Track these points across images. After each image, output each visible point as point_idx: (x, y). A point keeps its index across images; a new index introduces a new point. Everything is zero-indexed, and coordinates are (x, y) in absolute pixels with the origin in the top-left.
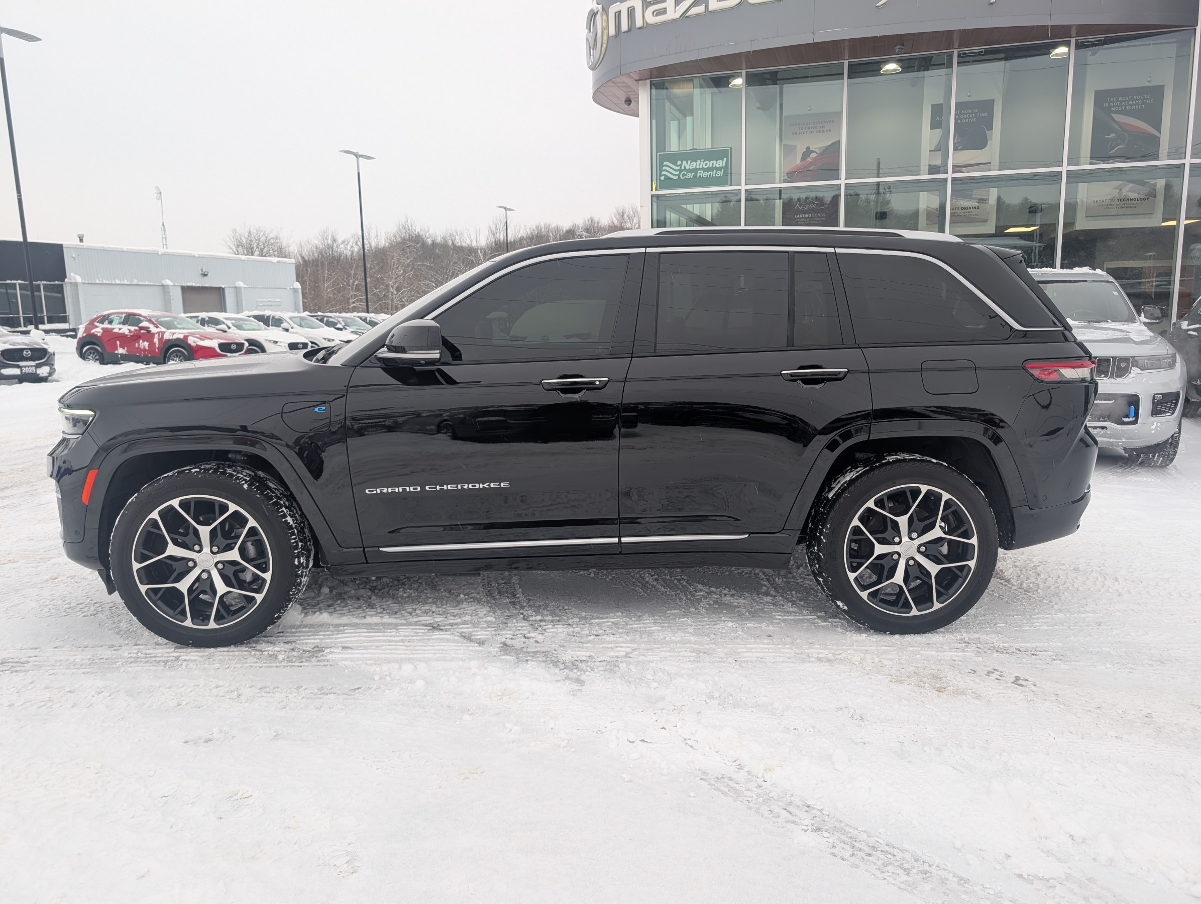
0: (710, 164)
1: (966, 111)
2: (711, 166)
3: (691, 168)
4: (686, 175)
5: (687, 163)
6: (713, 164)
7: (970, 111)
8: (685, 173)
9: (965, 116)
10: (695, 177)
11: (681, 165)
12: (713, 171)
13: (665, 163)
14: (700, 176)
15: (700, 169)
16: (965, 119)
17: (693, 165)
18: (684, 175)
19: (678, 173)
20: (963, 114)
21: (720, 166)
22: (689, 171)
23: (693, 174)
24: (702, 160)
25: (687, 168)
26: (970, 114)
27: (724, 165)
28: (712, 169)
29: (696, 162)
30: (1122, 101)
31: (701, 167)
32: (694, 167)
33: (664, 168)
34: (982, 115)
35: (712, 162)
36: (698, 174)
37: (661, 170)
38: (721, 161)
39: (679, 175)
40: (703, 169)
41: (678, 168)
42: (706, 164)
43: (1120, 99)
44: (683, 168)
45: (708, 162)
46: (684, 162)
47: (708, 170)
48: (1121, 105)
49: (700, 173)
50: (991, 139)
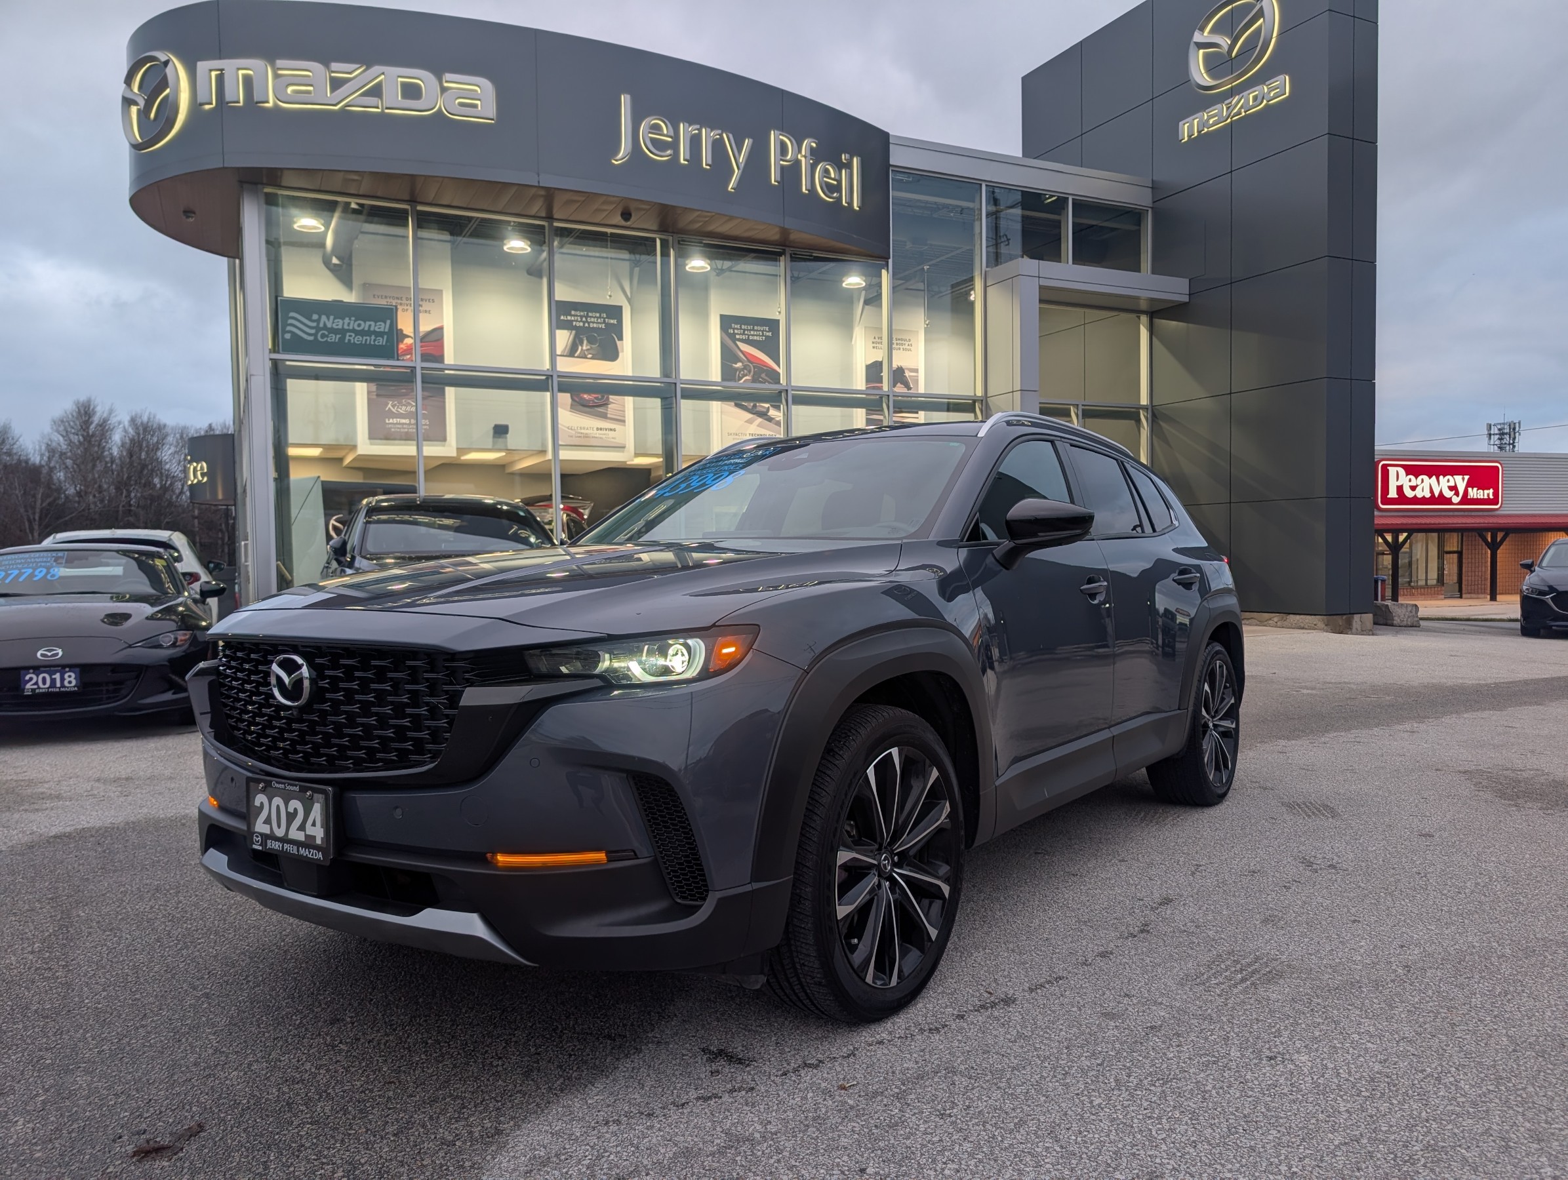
0: (365, 326)
1: (594, 314)
2: (366, 329)
3: (335, 326)
4: (327, 336)
5: (328, 319)
6: (370, 326)
7: (598, 315)
8: (326, 333)
9: (592, 320)
10: (342, 339)
11: (318, 321)
12: (370, 337)
13: (292, 314)
14: (349, 340)
15: (349, 331)
16: (593, 323)
17: (339, 324)
18: (323, 336)
19: (313, 331)
20: (591, 317)
21: (382, 330)
22: (332, 331)
23: (338, 336)
24: (353, 318)
25: (329, 325)
26: (598, 318)
27: (386, 330)
28: (368, 333)
29: (343, 319)
30: (744, 330)
31: (351, 328)
32: (340, 327)
33: (290, 321)
34: (612, 321)
35: (368, 323)
36: (347, 338)
37: (285, 325)
38: (383, 324)
39: (315, 335)
40: (353, 331)
41: (314, 324)
42: (359, 325)
43: (743, 327)
44: (321, 325)
45: (362, 323)
46: (324, 318)
47: (362, 333)
48: (744, 334)
49: (350, 336)
50: (623, 351)
